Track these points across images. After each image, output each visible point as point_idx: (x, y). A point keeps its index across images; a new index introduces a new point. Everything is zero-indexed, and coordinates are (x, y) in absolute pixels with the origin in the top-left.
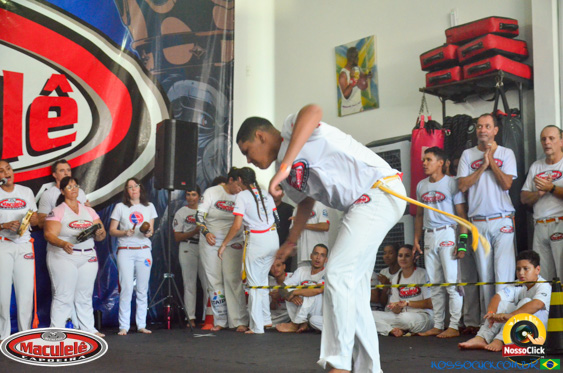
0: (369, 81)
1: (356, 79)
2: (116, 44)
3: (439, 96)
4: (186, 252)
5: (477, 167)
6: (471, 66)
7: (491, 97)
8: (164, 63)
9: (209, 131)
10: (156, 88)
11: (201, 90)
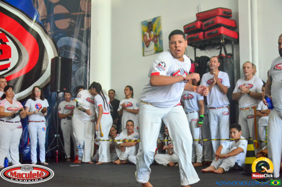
0: (158, 38)
1: (152, 38)
2: (31, 18)
3: (193, 46)
4: (65, 124)
5: (210, 83)
6: (209, 32)
7: (218, 47)
8: (55, 28)
9: (78, 63)
10: (51, 41)
11: (74, 42)
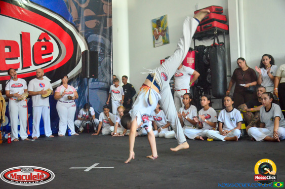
0: (165, 33)
1: (160, 32)
7: (212, 38)
9: (103, 55)
